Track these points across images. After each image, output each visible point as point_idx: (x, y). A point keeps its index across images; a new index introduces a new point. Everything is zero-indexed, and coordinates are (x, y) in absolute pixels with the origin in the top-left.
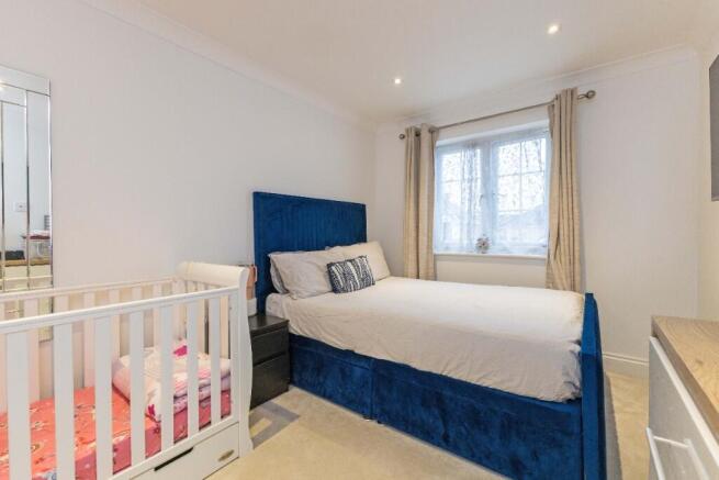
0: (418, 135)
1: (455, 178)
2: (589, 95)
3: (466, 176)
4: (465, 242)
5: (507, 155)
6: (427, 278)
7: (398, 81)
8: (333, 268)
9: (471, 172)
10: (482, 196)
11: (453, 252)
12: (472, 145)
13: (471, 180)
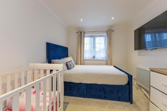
0: (81, 33)
1: (88, 43)
2: (113, 31)
3: (90, 43)
4: (90, 57)
5: (98, 40)
6: (83, 65)
7: (81, 20)
8: (68, 63)
9: (91, 42)
10: (93, 47)
11: (87, 59)
12: (91, 36)
13: (91, 44)
